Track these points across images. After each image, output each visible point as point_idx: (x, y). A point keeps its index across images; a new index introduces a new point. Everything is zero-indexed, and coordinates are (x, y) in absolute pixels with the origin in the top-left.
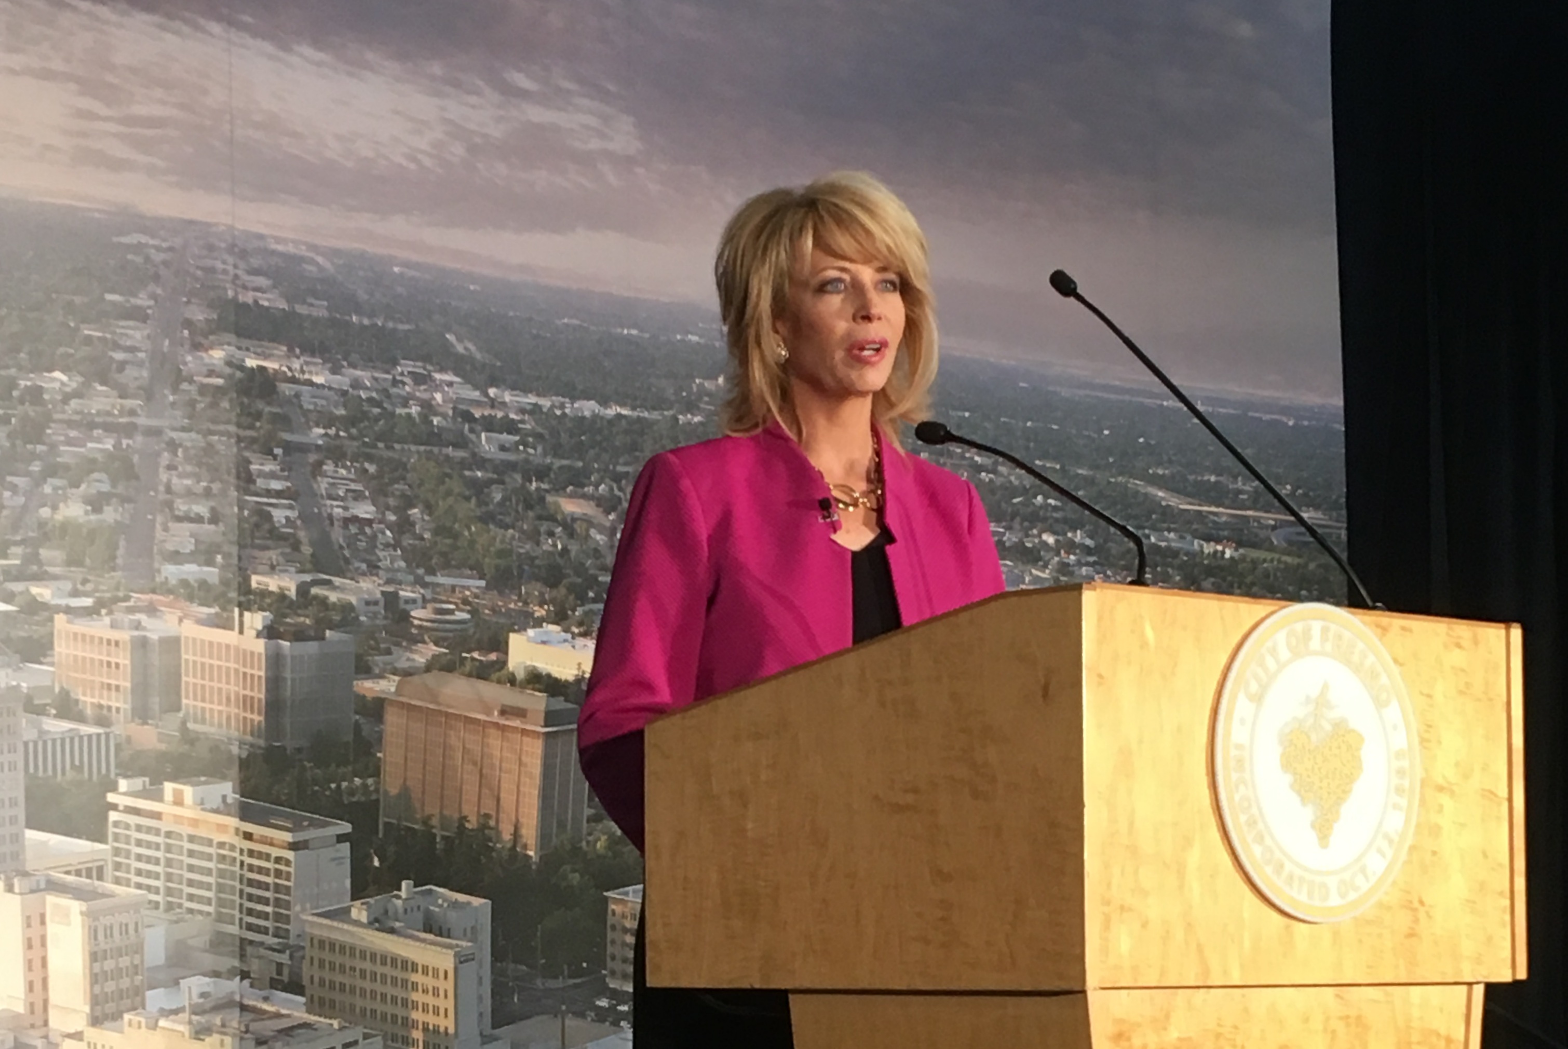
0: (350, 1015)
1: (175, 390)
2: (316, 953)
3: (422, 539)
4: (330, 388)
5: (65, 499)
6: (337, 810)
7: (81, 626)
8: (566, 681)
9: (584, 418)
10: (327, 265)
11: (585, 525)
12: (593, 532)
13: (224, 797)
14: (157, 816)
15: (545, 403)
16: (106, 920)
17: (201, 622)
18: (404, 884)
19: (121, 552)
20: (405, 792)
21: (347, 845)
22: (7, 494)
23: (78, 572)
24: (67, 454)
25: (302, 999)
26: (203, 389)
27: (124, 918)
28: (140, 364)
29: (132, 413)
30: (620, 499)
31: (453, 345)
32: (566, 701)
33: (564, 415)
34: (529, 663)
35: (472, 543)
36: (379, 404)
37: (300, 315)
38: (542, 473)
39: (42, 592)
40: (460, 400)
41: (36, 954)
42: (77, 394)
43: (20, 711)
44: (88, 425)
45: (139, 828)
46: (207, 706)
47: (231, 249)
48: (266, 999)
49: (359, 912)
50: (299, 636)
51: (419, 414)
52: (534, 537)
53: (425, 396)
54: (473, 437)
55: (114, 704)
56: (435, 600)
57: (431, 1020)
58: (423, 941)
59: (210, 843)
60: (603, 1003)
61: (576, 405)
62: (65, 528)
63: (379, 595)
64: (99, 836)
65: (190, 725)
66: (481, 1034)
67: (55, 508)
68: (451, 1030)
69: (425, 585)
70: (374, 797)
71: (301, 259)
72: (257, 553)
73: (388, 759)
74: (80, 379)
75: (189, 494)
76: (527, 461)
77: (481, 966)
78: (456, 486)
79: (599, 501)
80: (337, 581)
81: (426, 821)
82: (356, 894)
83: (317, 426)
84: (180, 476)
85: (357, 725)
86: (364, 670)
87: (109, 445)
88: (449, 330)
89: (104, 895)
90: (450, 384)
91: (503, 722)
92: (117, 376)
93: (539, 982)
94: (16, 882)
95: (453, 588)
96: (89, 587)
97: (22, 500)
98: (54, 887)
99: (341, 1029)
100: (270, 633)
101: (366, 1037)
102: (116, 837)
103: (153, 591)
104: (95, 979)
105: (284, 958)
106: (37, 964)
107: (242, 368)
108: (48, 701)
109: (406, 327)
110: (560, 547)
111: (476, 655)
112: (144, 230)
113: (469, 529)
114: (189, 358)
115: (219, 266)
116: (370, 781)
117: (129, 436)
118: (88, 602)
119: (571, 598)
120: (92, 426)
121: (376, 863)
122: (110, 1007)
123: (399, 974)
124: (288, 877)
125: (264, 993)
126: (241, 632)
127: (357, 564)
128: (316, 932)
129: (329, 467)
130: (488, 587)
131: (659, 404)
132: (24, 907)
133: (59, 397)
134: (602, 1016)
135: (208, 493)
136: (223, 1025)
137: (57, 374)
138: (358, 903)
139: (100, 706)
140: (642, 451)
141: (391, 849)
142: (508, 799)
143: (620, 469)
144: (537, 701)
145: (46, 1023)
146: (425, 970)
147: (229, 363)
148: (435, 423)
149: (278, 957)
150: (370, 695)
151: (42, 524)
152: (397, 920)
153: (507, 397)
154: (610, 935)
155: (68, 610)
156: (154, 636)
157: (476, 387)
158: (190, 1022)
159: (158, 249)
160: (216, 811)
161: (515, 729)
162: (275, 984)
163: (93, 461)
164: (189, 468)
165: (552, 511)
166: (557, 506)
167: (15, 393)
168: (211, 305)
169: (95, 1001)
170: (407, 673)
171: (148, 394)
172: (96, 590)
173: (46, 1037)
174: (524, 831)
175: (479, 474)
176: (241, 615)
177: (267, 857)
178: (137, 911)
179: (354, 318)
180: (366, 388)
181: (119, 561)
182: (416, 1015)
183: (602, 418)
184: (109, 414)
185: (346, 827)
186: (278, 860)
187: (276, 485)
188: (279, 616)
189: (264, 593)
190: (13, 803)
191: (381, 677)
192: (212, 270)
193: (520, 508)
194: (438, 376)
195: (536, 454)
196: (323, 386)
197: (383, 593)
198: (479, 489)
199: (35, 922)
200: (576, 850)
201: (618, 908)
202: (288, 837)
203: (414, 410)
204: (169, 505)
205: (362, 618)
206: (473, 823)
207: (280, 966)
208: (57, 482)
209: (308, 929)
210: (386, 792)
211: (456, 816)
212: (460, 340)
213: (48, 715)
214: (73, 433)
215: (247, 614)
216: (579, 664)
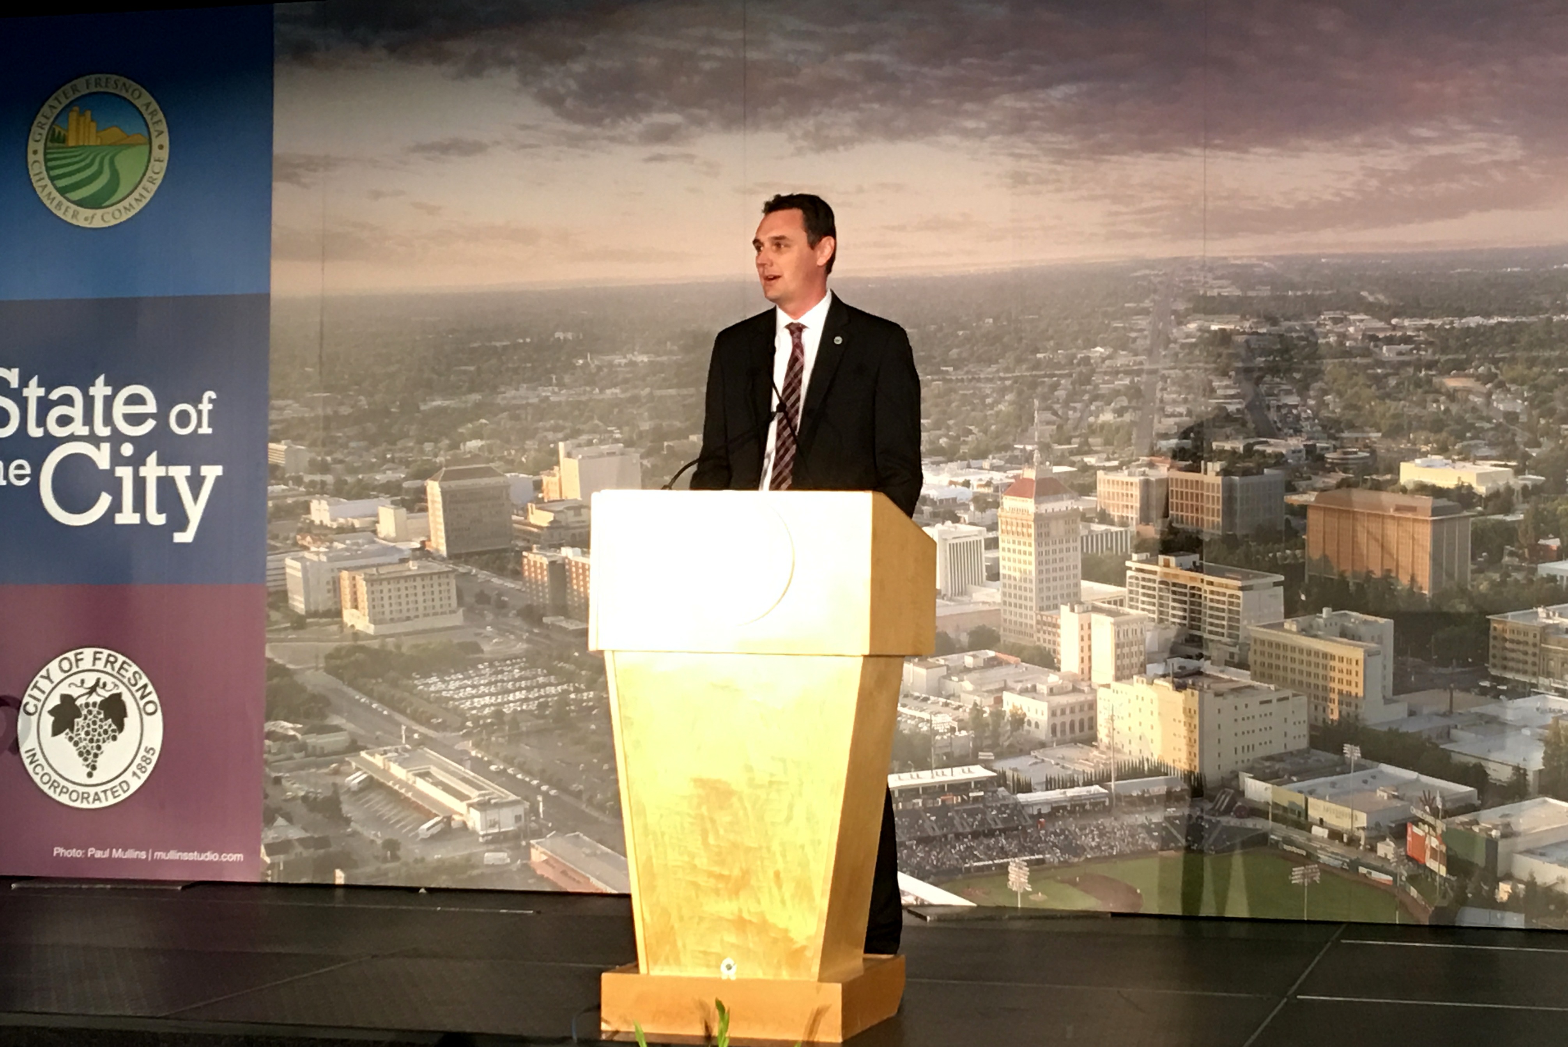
0: (1283, 683)
1: (1166, 347)
2: (1259, 648)
3: (1333, 412)
4: (1270, 334)
5: (1102, 411)
6: (1274, 568)
7: (1112, 476)
8: (1448, 489)
9: (1469, 328)
10: (1272, 266)
11: (1465, 394)
12: (1471, 397)
13: (1194, 563)
14: (1155, 573)
15: (1437, 323)
16: (1126, 627)
17: (1180, 469)
18: (1325, 610)
19: (1134, 436)
20: (1325, 557)
21: (1282, 588)
22: (1071, 413)
23: (1110, 449)
24: (1104, 388)
25: (1248, 673)
26: (1183, 346)
27: (1134, 626)
28: (1145, 337)
29: (1141, 363)
30: (1496, 375)
31: (1364, 298)
32: (1449, 500)
33: (1453, 328)
34: (1416, 479)
35: (1372, 412)
36: (1306, 339)
37: (1250, 297)
38: (1430, 366)
39: (1090, 460)
40: (1367, 329)
41: (1085, 644)
42: (1110, 357)
43: (1079, 519)
44: (1115, 373)
45: (1144, 579)
46: (1184, 514)
47: (1203, 267)
48: (1222, 672)
49: (1291, 625)
50: (1246, 473)
51: (1336, 342)
52: (1423, 404)
53: (1342, 330)
54: (1377, 350)
55: (1130, 515)
56: (1342, 447)
57: (1345, 688)
58: (1341, 643)
59: (1185, 587)
60: (1486, 684)
61: (1463, 321)
62: (1102, 426)
63: (1302, 447)
64: (1122, 584)
65: (1174, 525)
66: (1384, 697)
67: (1097, 417)
68: (1361, 694)
69: (1336, 439)
70: (1301, 561)
71: (1252, 266)
72: (1216, 430)
73: (1311, 539)
74: (1111, 350)
75: (1174, 402)
76: (1419, 360)
77: (1385, 657)
78: (1361, 379)
79: (1478, 378)
80: (1272, 441)
81: (1342, 574)
82: (1288, 614)
83: (1260, 356)
84: (1169, 393)
85: (1288, 521)
86: (1291, 489)
87: (1127, 381)
88: (1363, 288)
89: (1124, 614)
90: (1362, 321)
91: (1397, 515)
92: (1132, 346)
93: (1432, 670)
94: (1076, 607)
95: (1357, 439)
96: (1116, 456)
97: (1078, 414)
98: (1096, 609)
99: (1276, 690)
100: (1225, 472)
101: (1294, 695)
102: (1131, 584)
103: (1153, 455)
104: (1118, 657)
105: (1235, 650)
106: (1086, 649)
107: (1208, 331)
108: (1094, 515)
109: (1329, 292)
110: (1442, 408)
111: (1374, 477)
112: (1148, 267)
113: (1369, 403)
114: (1174, 331)
115: (1194, 278)
116: (1298, 552)
117: (1138, 376)
118: (1116, 463)
119: (1452, 438)
120: (1117, 373)
121: (1303, 597)
122: (1126, 672)
123: (1321, 661)
124: (1238, 605)
125: (1222, 668)
126: (1206, 472)
127: (1286, 430)
128: (1258, 636)
129: (1268, 378)
130: (1383, 436)
131: (1537, 310)
132: (1080, 620)
133: (1099, 360)
134: (1484, 691)
135: (1185, 401)
136: (1193, 684)
137: (1099, 349)
138: (1289, 620)
139: (1123, 517)
140: (1519, 342)
141: (1315, 590)
142: (1405, 560)
143: (1497, 356)
144: (1426, 502)
145: (1090, 679)
146: (1341, 659)
147: (1200, 329)
148: (1348, 344)
149: (1232, 649)
150: (1296, 504)
151: (1090, 426)
152: (1319, 629)
153: (1407, 323)
154: (1492, 642)
155: (1104, 468)
156: (1153, 479)
157: (1381, 320)
158: (1173, 682)
159: (1157, 275)
160: (1190, 570)
161: (1407, 519)
162: (1228, 664)
163: (1119, 391)
164: (1174, 389)
165: (1438, 387)
166: (1442, 384)
167: (1075, 361)
168: (1189, 300)
169: (1118, 668)
170: (1323, 490)
171: (1150, 352)
172: (1120, 457)
173: (1090, 686)
174: (1419, 579)
175: (1379, 371)
176: (1206, 464)
177: (1224, 594)
178: (1142, 623)
179: (1290, 293)
180: (1296, 331)
181: (1133, 441)
182: (1335, 685)
183: (1485, 326)
184: (1128, 365)
185: (1282, 578)
186: (1231, 596)
187: (1232, 392)
188: (1232, 463)
189: (1222, 451)
190: (1075, 567)
191: (1304, 492)
192: (1191, 281)
193: (1411, 388)
194: (1352, 317)
195: (1427, 354)
196: (1264, 334)
197: (1305, 446)
198: (1378, 380)
199: (1086, 627)
200: (1463, 591)
201: (1499, 627)
202: (1239, 583)
203: (1332, 339)
204: (1162, 409)
205: (1290, 461)
206: (1378, 573)
207: (1232, 655)
208: (1098, 403)
209: (1253, 634)
210: (1310, 558)
211: (1365, 570)
212: (1372, 293)
213: (1094, 522)
214: (1107, 378)
215: (1210, 464)
216: (1459, 478)
